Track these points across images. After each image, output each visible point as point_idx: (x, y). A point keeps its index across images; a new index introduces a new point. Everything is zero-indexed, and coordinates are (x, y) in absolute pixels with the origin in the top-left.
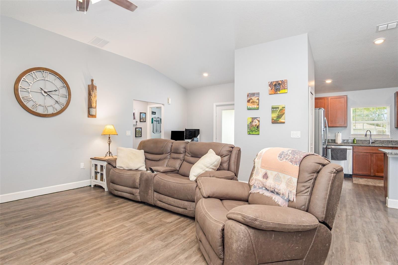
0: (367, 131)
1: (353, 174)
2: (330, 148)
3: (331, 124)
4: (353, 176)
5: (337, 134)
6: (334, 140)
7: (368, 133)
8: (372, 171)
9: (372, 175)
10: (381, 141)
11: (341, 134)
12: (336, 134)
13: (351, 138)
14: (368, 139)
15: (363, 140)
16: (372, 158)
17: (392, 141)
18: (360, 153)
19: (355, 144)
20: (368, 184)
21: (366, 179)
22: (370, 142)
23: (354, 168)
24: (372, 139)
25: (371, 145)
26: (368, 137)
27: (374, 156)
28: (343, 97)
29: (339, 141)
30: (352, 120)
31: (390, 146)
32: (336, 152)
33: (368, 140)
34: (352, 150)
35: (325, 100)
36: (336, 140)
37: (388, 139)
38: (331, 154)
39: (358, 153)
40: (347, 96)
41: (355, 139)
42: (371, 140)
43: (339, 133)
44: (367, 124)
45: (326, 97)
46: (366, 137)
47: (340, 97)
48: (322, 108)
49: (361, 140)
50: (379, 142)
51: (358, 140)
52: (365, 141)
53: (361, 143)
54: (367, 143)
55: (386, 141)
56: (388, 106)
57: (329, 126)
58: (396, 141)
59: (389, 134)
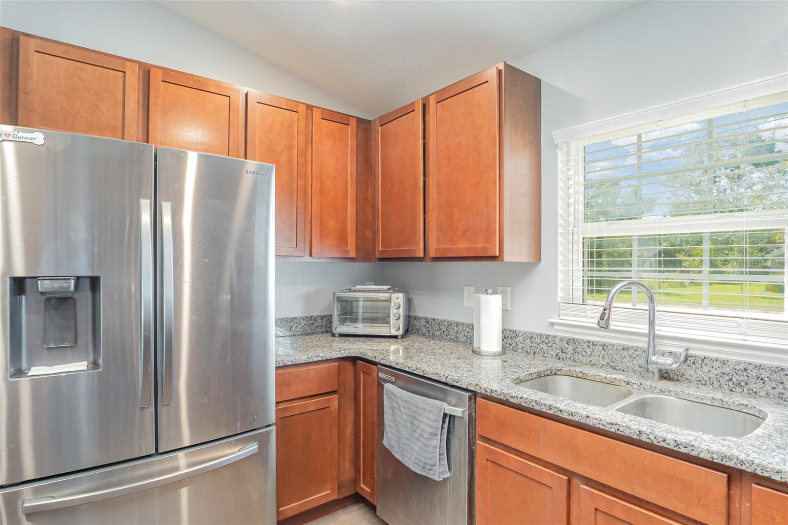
3: (437, 241)
50: (714, 371)
51: (590, 345)
52: (625, 352)
53: (605, 364)
54: (637, 368)
55: (764, 375)
57: (431, 256)
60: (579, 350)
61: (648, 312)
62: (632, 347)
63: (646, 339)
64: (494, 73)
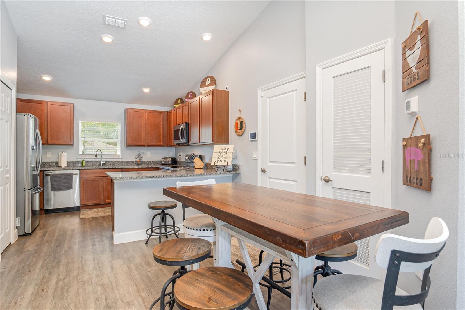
0: (97, 151)
1: (81, 205)
2: (49, 175)
3: (51, 139)
4: (81, 208)
5: (61, 154)
6: (57, 162)
7: (99, 153)
8: (102, 198)
9: (102, 203)
10: (112, 162)
11: (66, 154)
12: (59, 154)
13: (79, 159)
14: (99, 160)
15: (93, 161)
16: (102, 183)
17: (122, 162)
18: (89, 178)
19: (84, 166)
20: (97, 216)
21: (96, 210)
22: (101, 164)
23: (82, 198)
24: (103, 160)
25: (101, 167)
26: (99, 157)
27: (105, 181)
28: (68, 105)
29: (63, 164)
30: (81, 137)
31: (120, 167)
32: (58, 180)
33: (99, 162)
34: (78, 176)
35: (42, 105)
36: (59, 162)
37: (119, 160)
38: (51, 182)
39: (87, 178)
40: (73, 104)
41: (83, 160)
42: (102, 162)
43: (63, 152)
44: (102, 142)
45: (45, 102)
46: (96, 158)
47: (64, 104)
48: (30, 114)
49: (91, 162)
50: (110, 163)
51: (88, 162)
53: (91, 165)
54: (98, 165)
55: (117, 162)
56: (119, 123)
57: (48, 143)
58: (126, 162)
59: (120, 154)
61: (101, 155)
62: (96, 161)
64: (72, 105)
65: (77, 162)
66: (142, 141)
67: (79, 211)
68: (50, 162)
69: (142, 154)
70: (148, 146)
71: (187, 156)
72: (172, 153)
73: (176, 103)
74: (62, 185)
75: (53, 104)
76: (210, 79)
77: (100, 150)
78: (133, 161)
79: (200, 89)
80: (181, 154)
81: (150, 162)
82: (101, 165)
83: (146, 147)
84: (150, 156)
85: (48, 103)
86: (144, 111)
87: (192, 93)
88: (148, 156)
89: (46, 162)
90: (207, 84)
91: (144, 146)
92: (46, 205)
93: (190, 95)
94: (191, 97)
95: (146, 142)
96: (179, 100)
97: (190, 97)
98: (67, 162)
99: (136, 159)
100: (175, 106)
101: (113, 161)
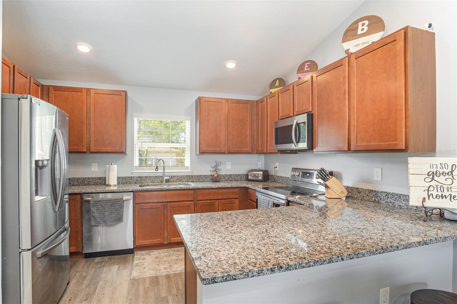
0: (158, 161)
1: (135, 246)
4: (134, 250)
5: (109, 167)
6: (103, 178)
7: (161, 164)
9: (166, 243)
11: (116, 166)
12: (107, 166)
14: (161, 175)
17: (192, 176)
22: (163, 180)
23: (137, 235)
24: (166, 173)
26: (160, 171)
28: (119, 93)
29: (113, 181)
30: (137, 141)
32: (101, 208)
33: (161, 177)
34: (132, 202)
36: (107, 178)
39: (143, 205)
40: (126, 93)
42: (165, 177)
43: (112, 164)
45: (87, 89)
46: (157, 172)
47: (113, 93)
49: (150, 177)
50: (176, 179)
51: (146, 177)
52: (156, 178)
53: (150, 182)
54: (159, 181)
55: (185, 177)
56: (188, 120)
57: (91, 151)
58: (198, 176)
59: (189, 165)
60: (142, 179)
61: (163, 167)
62: (158, 176)
63: (163, 173)
64: (124, 94)
65: (132, 177)
66: (221, 146)
67: (132, 255)
68: (95, 178)
69: (220, 164)
70: (230, 153)
71: (294, 169)
72: (260, 162)
73: (272, 85)
74: (108, 216)
75: (97, 92)
76: (367, 22)
77: (163, 160)
78: (208, 176)
79: (343, 44)
80: (277, 165)
81: (230, 175)
82: (164, 182)
83: (227, 154)
84: (230, 168)
85: (90, 90)
86: (224, 101)
87: (309, 63)
88: (227, 168)
89: (90, 178)
90: (359, 32)
91: (224, 153)
92: (85, 246)
93: (306, 66)
94: (309, 69)
95: (227, 148)
96: (278, 81)
97: (306, 69)
98: (118, 178)
99: (213, 173)
100: (271, 90)
101: (179, 175)
